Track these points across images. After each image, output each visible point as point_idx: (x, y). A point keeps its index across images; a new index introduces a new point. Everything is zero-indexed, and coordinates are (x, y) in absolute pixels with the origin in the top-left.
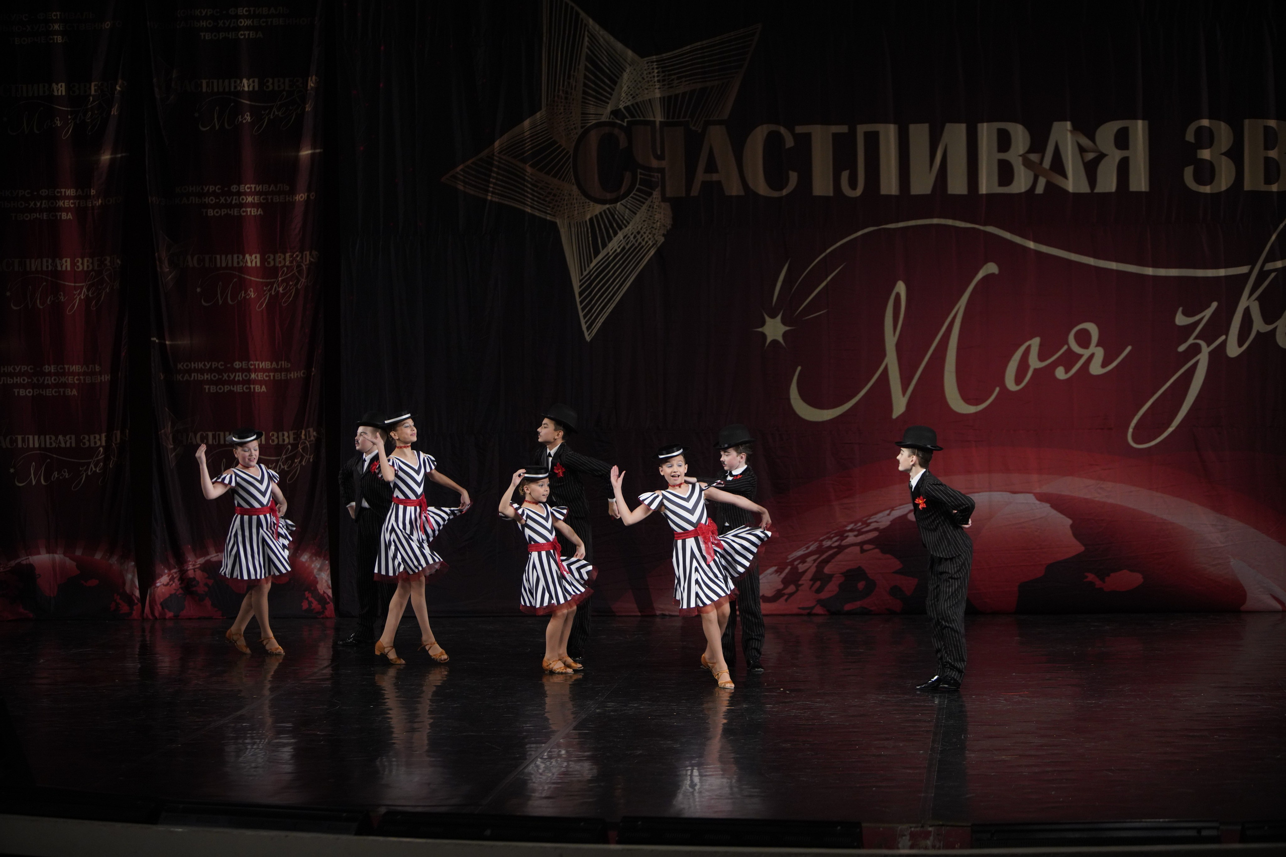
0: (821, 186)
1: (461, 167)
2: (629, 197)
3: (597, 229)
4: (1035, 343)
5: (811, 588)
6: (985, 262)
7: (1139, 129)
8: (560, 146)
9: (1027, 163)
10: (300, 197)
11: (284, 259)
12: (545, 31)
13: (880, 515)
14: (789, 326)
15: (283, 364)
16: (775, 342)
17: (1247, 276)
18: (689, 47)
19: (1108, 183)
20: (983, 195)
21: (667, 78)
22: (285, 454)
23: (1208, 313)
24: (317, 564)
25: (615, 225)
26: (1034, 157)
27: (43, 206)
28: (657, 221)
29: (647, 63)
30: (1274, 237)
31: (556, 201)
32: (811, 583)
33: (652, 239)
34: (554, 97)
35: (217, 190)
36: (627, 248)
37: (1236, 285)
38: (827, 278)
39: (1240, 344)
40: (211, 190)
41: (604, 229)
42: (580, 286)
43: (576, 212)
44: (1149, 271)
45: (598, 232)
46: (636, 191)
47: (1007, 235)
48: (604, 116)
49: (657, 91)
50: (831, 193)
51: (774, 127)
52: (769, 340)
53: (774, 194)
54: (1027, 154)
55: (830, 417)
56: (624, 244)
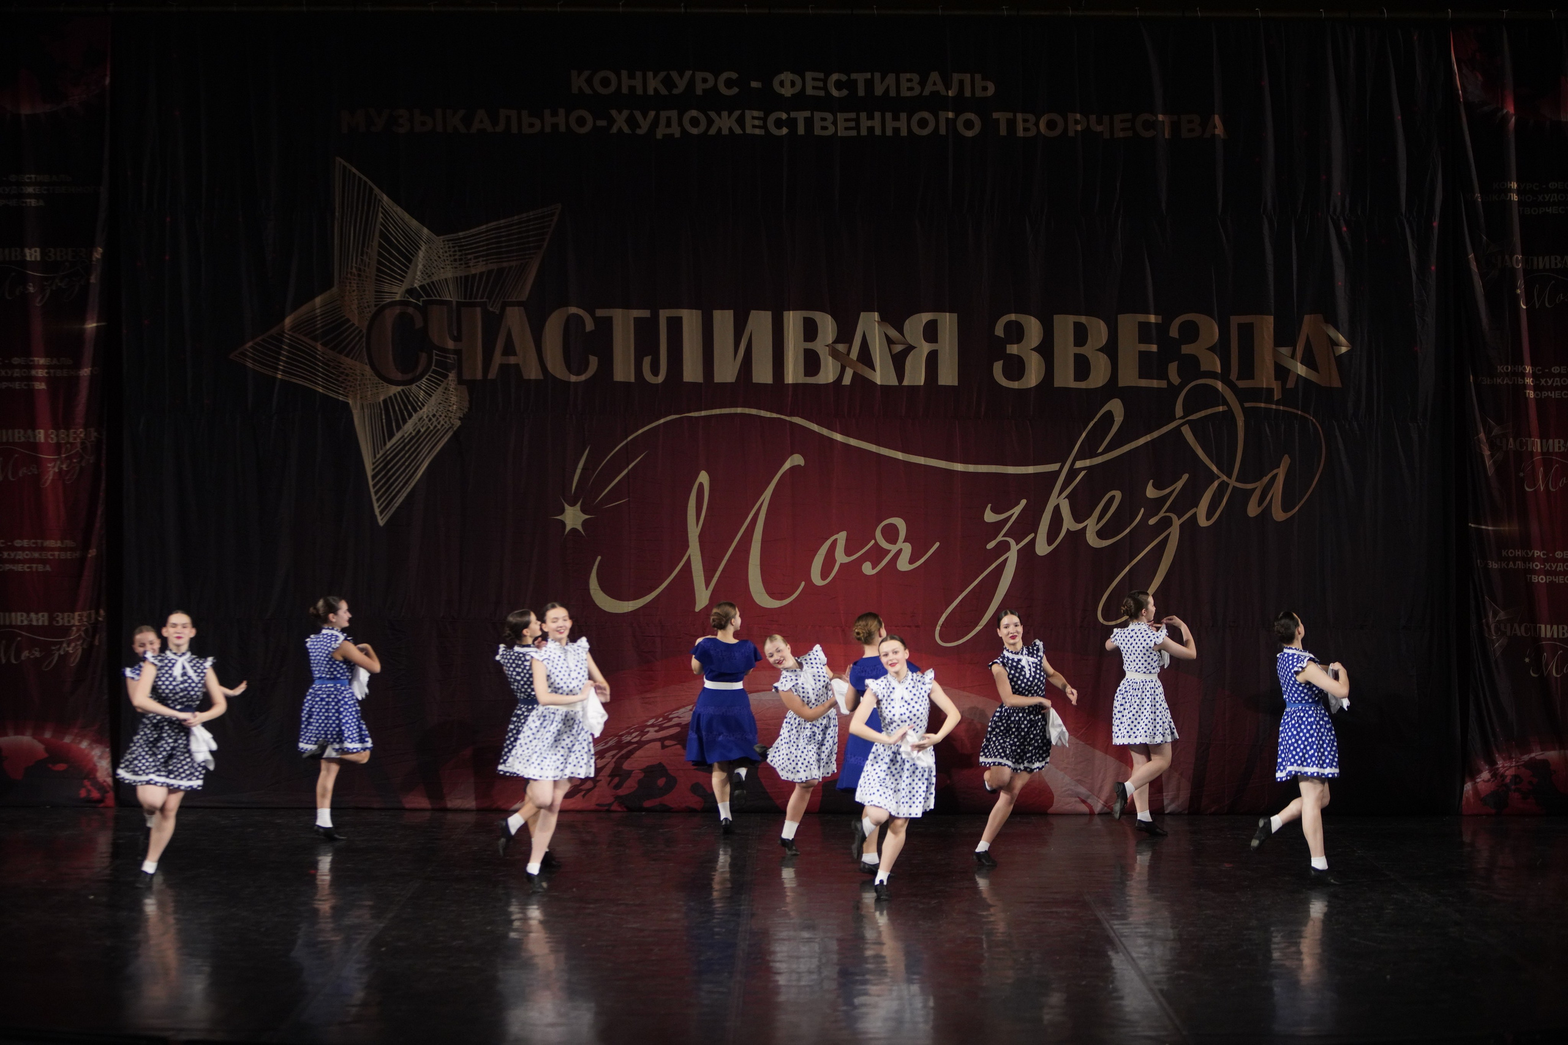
0: (623, 371)
1: (250, 344)
2: (424, 379)
3: (391, 411)
4: (842, 537)
5: (609, 784)
6: (792, 453)
7: (948, 322)
8: (353, 324)
9: (835, 354)
10: (86, 372)
11: (68, 436)
12: (337, 206)
13: (683, 710)
14: (589, 515)
15: (69, 543)
16: (574, 531)
17: (1056, 474)
18: (484, 227)
19: (916, 376)
20: (788, 384)
21: (463, 257)
23: (1017, 511)
24: (98, 752)
25: (410, 407)
26: (841, 347)
28: (454, 404)
29: (444, 241)
30: (1084, 435)
31: (349, 381)
32: (609, 779)
33: (448, 422)
34: (347, 274)
36: (422, 431)
37: (1043, 485)
38: (628, 466)
39: (1050, 543)
41: (398, 412)
42: (374, 469)
43: (369, 393)
44: (959, 467)
45: (392, 414)
46: (432, 372)
47: (815, 427)
48: (399, 295)
50: (632, 380)
51: (573, 310)
52: (568, 528)
53: (573, 379)
54: (834, 345)
55: (632, 609)
56: (419, 427)
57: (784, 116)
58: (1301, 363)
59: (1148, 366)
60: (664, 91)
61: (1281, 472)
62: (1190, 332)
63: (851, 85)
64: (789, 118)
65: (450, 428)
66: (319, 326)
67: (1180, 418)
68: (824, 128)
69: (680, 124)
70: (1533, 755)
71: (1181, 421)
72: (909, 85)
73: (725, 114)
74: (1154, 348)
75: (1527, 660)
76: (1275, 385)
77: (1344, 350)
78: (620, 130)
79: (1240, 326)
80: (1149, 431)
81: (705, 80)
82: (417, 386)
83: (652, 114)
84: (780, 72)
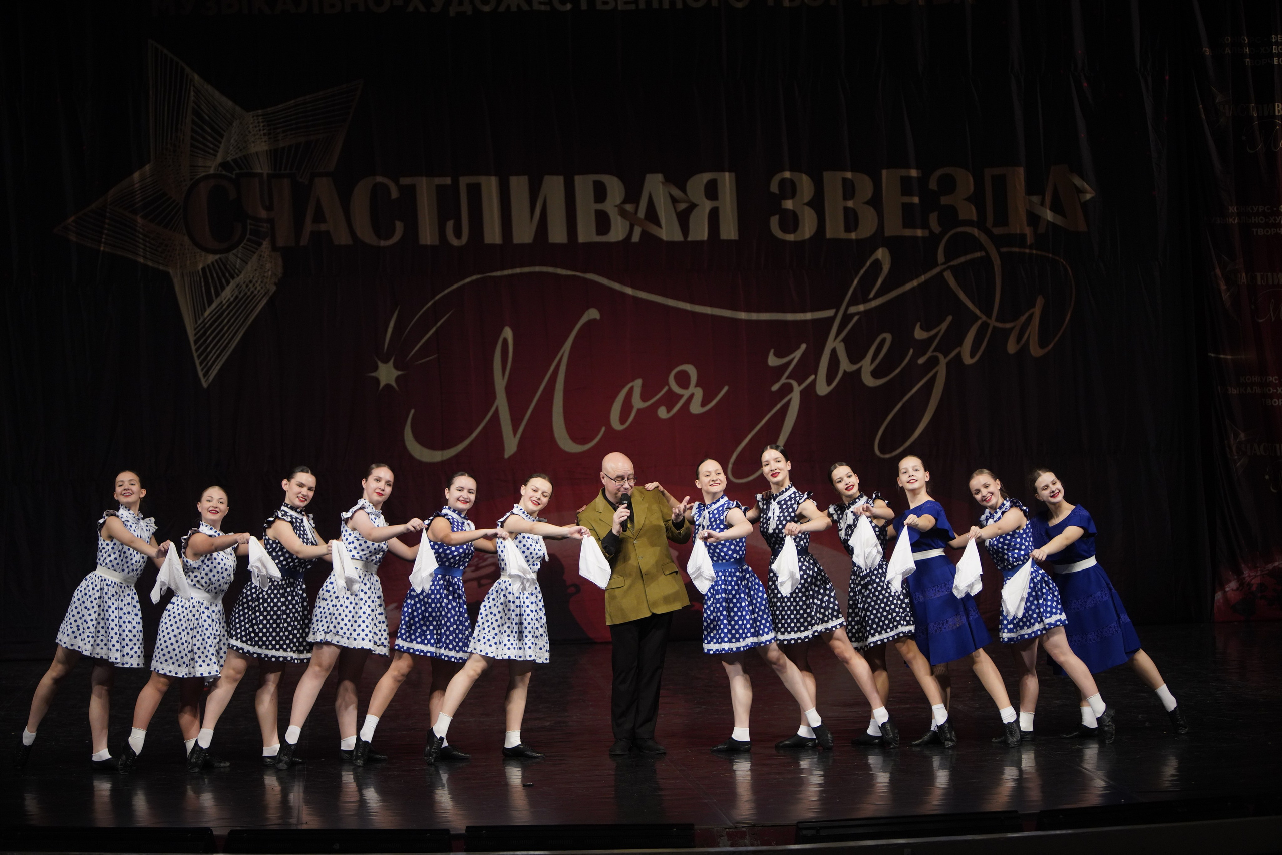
0: (427, 236)
1: (72, 219)
2: (240, 247)
3: (210, 278)
4: (638, 384)
6: (588, 308)
7: (727, 181)
8: (171, 198)
9: (623, 214)
14: (402, 371)
16: (388, 386)
17: (831, 319)
18: (293, 102)
19: (700, 232)
20: (582, 243)
21: (272, 131)
23: (797, 354)
25: (227, 275)
26: (629, 207)
28: (269, 270)
29: (253, 117)
30: (856, 282)
31: (168, 251)
33: (264, 288)
34: (163, 150)
36: (240, 296)
37: (821, 328)
38: (436, 324)
39: (829, 383)
41: (216, 279)
42: (195, 335)
44: (743, 315)
45: (210, 281)
46: (247, 241)
47: (607, 282)
48: (212, 168)
49: (263, 144)
50: (437, 243)
51: (379, 179)
52: (382, 384)
53: (383, 243)
54: (622, 205)
55: (445, 458)
56: (237, 293)
58: (1050, 210)
59: (909, 216)
61: (1037, 311)
62: (948, 185)
65: (266, 293)
66: (138, 199)
67: (942, 264)
68: (605, 2)
69: (471, 2)
70: (1276, 564)
71: (943, 267)
74: (916, 200)
75: (1267, 477)
76: (1028, 231)
77: (1088, 196)
78: (416, 8)
79: (994, 177)
80: (916, 276)
82: (234, 254)
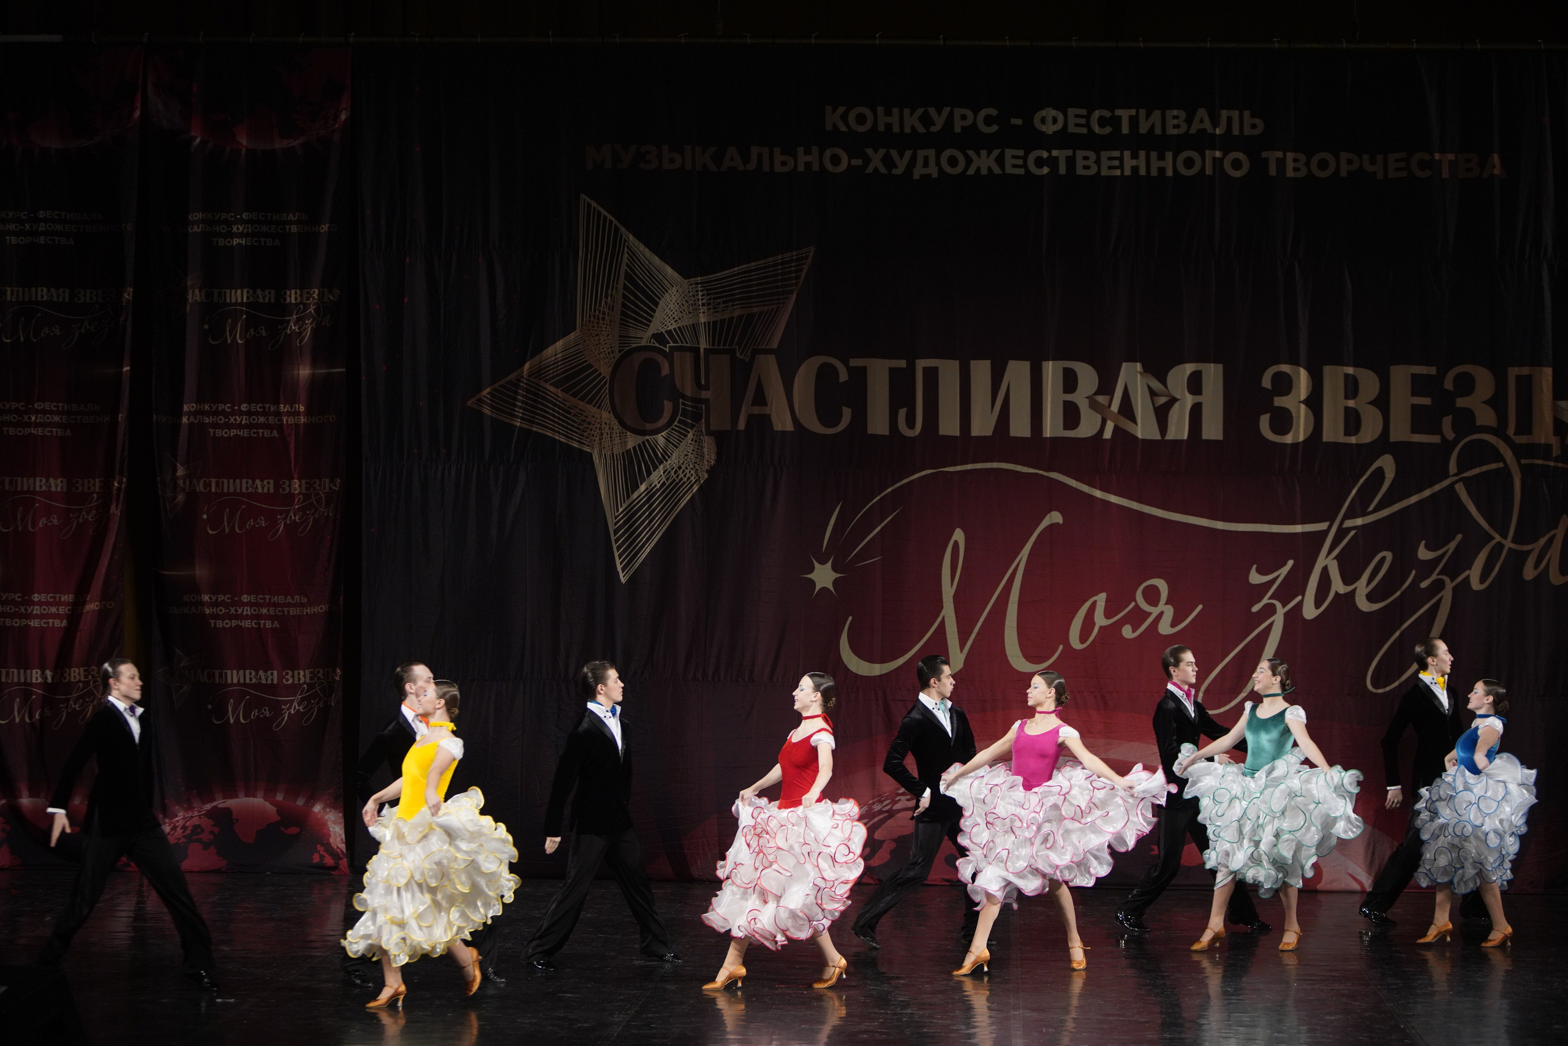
0: (878, 424)
1: (488, 390)
2: (669, 429)
3: (635, 462)
4: (1101, 599)
6: (1050, 511)
7: (1212, 374)
8: (596, 370)
9: (1094, 405)
14: (840, 574)
16: (824, 590)
17: (1324, 534)
18: (736, 269)
19: (1179, 429)
20: (1047, 438)
21: (712, 301)
22: (301, 694)
23: (1284, 571)
24: (331, 817)
25: (655, 459)
26: (1101, 399)
27: (38, 420)
29: (691, 285)
30: (1354, 492)
31: (591, 430)
33: (694, 475)
34: (590, 317)
35: (226, 409)
36: (667, 484)
37: (1312, 543)
38: (881, 523)
39: (1317, 606)
40: (220, 409)
41: (642, 463)
42: (616, 524)
43: (612, 443)
44: (1220, 525)
45: (636, 465)
46: (677, 422)
47: (1073, 483)
48: (644, 340)
49: (701, 315)
50: (886, 432)
51: (827, 359)
52: (818, 587)
53: (825, 431)
54: (1094, 397)
55: (884, 672)
56: (664, 479)
57: (1045, 155)
59: (1422, 420)
60: (921, 129)
61: (1560, 532)
62: (1466, 385)
63: (1116, 122)
64: (1050, 157)
67: (1453, 476)
68: (1086, 167)
69: (938, 163)
71: (1457, 478)
72: (1176, 122)
73: (984, 153)
74: (1427, 401)
76: (1554, 441)
78: (876, 169)
79: (1519, 378)
80: (1420, 490)
81: (964, 117)
83: (908, 154)
84: (1043, 108)
